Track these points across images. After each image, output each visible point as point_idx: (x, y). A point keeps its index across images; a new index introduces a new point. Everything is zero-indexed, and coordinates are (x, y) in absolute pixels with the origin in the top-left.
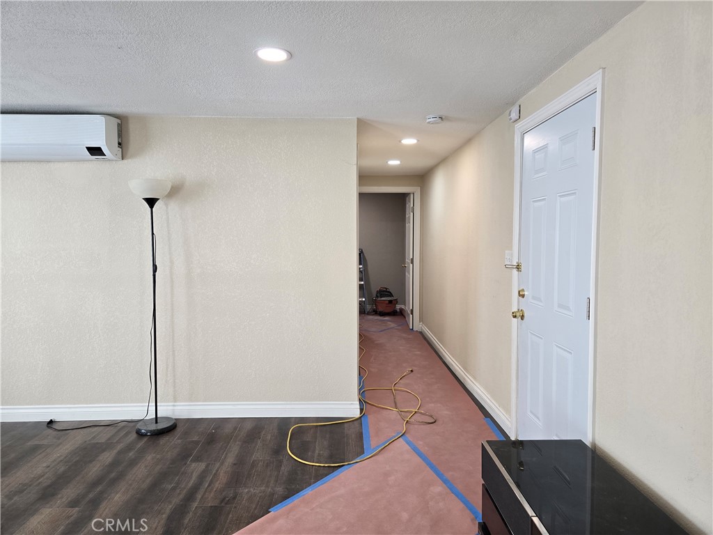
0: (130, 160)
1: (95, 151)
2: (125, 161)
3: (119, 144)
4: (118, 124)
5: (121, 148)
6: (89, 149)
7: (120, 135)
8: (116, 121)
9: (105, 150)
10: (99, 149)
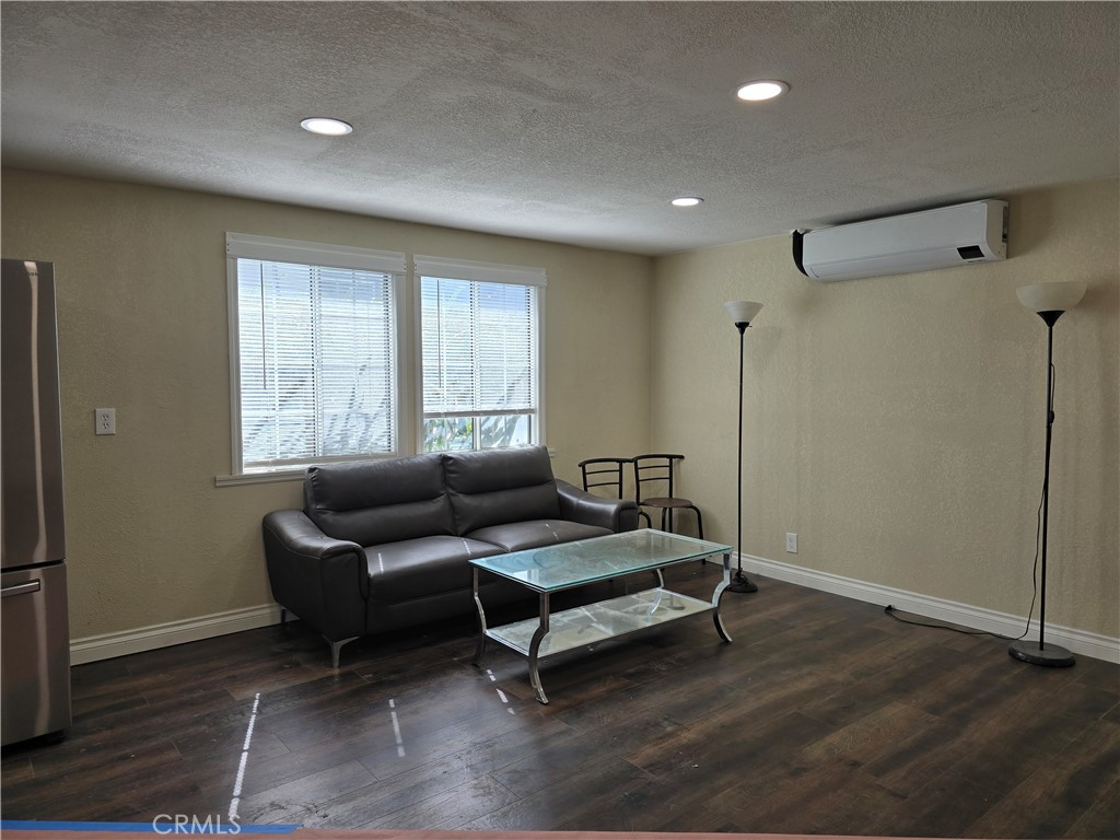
0: (1018, 258)
1: (970, 252)
2: (1012, 260)
3: (1005, 236)
4: (1005, 208)
5: (1006, 242)
6: (960, 250)
7: (1006, 224)
8: (1002, 204)
9: (984, 249)
10: (977, 248)
